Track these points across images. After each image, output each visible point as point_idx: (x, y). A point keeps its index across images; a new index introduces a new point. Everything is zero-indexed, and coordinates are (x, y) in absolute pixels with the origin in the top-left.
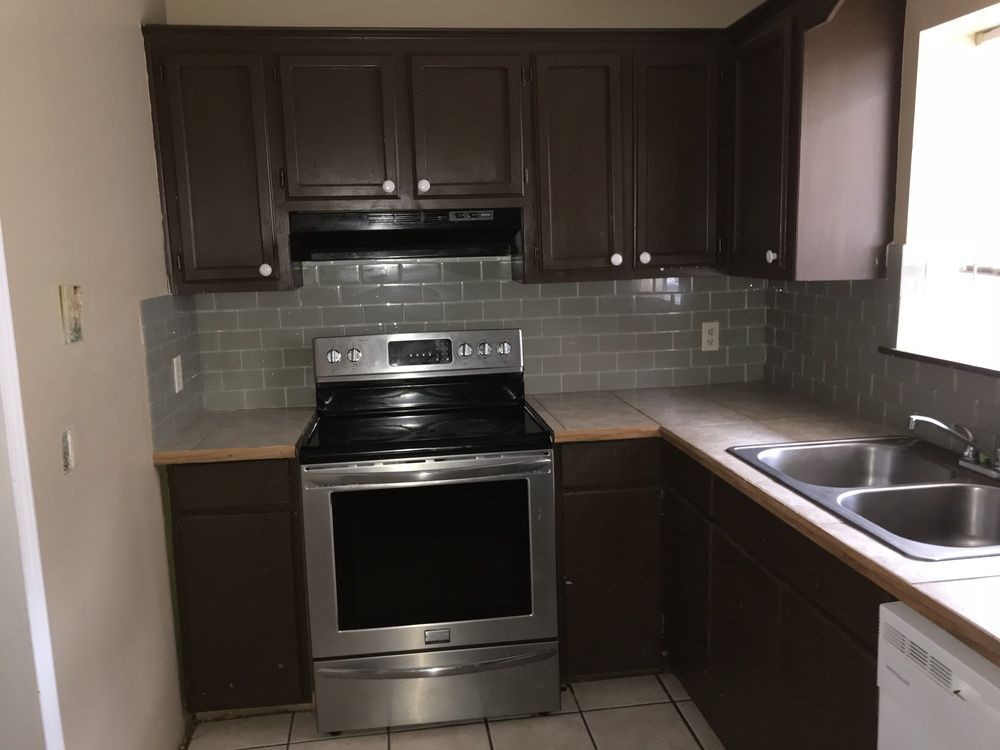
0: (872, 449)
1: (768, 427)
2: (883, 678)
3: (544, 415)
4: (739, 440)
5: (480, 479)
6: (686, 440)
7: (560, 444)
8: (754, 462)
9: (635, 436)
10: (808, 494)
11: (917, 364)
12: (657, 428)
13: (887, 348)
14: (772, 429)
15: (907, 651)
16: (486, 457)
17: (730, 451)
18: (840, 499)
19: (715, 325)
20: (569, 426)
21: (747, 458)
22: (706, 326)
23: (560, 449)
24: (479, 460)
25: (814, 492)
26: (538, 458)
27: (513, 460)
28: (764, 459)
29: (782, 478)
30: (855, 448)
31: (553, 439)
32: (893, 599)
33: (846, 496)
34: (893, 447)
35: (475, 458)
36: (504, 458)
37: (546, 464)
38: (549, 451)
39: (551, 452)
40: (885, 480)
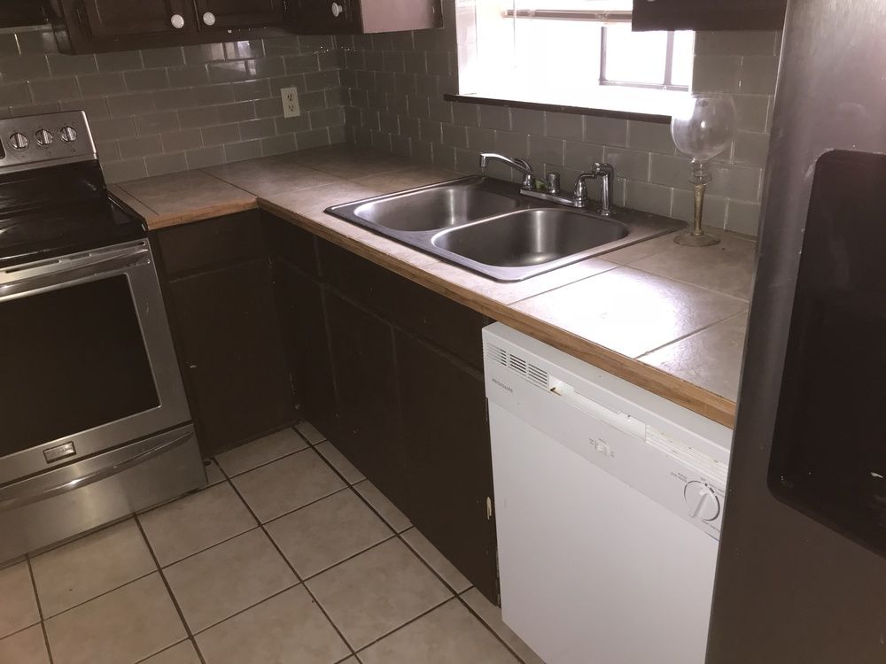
0: (451, 191)
1: (358, 184)
2: (491, 390)
3: (130, 203)
4: (334, 200)
5: (70, 283)
6: (285, 207)
7: (156, 231)
8: (352, 219)
9: (234, 211)
10: (406, 240)
11: (478, 107)
12: (253, 199)
13: (452, 96)
14: (362, 185)
15: (508, 363)
16: (71, 258)
17: (328, 211)
18: (433, 240)
19: (293, 90)
20: (161, 211)
21: (345, 216)
22: (285, 92)
23: (157, 237)
24: (63, 263)
25: (411, 238)
26: (134, 250)
27: (105, 257)
28: (361, 213)
29: (380, 230)
30: (436, 193)
31: (146, 226)
32: (492, 321)
33: (438, 236)
34: (466, 187)
35: (57, 261)
36: (93, 256)
37: (143, 255)
38: (143, 240)
39: (146, 241)
40: (464, 218)
